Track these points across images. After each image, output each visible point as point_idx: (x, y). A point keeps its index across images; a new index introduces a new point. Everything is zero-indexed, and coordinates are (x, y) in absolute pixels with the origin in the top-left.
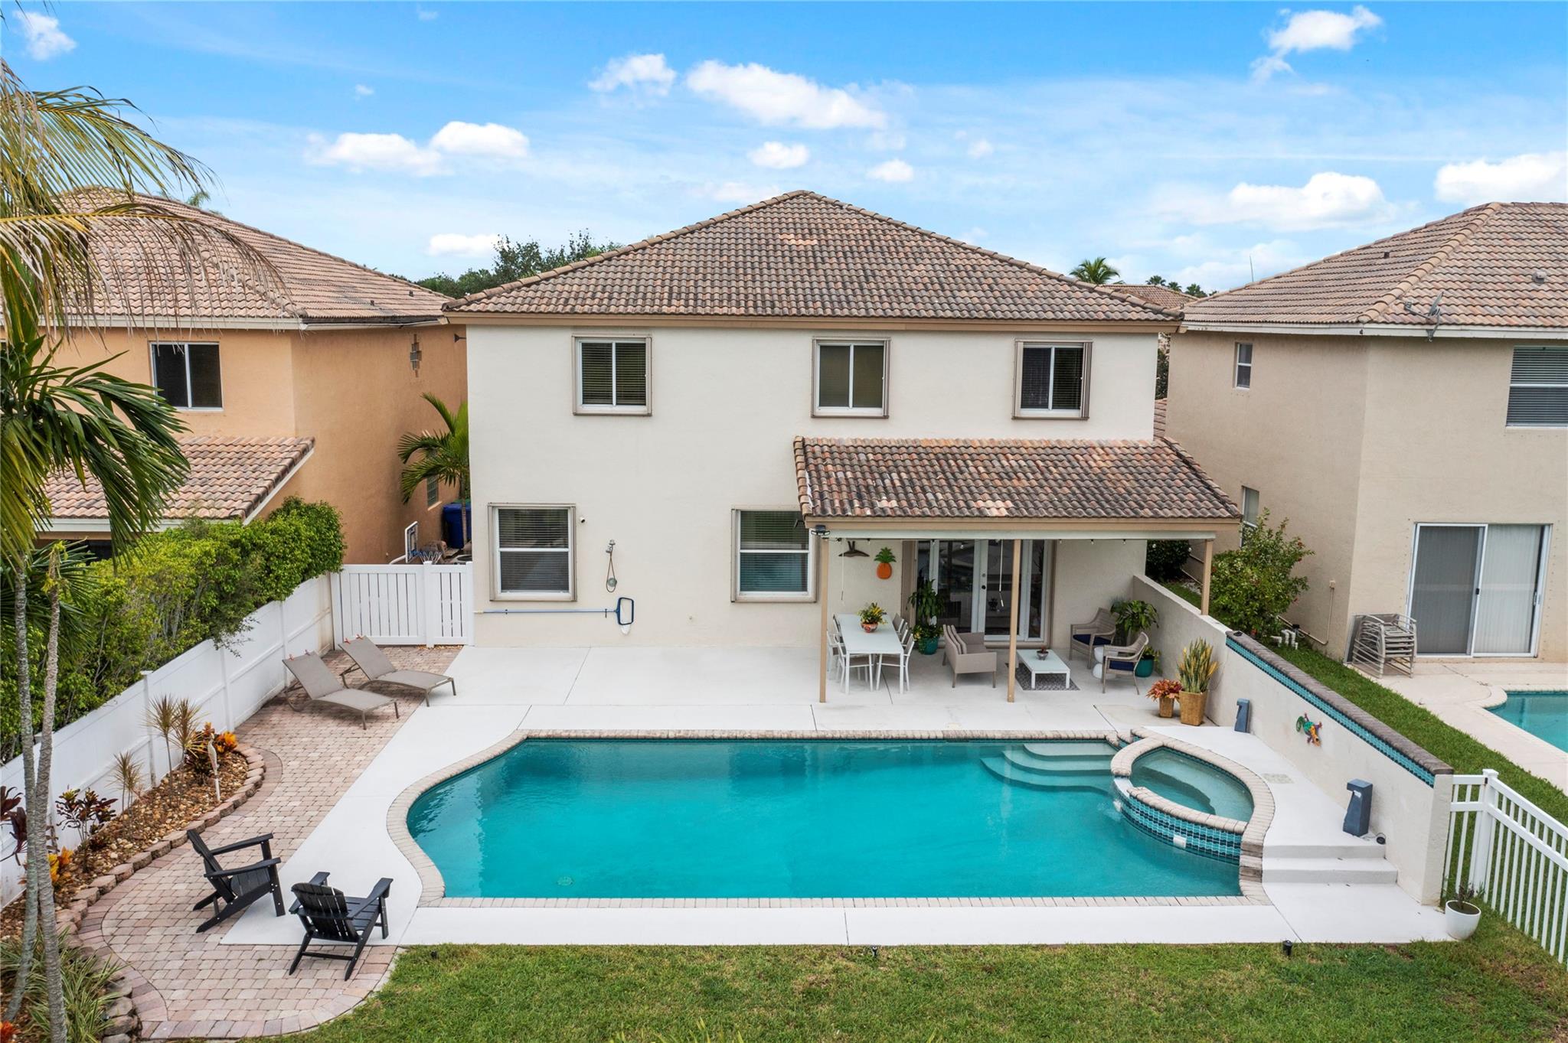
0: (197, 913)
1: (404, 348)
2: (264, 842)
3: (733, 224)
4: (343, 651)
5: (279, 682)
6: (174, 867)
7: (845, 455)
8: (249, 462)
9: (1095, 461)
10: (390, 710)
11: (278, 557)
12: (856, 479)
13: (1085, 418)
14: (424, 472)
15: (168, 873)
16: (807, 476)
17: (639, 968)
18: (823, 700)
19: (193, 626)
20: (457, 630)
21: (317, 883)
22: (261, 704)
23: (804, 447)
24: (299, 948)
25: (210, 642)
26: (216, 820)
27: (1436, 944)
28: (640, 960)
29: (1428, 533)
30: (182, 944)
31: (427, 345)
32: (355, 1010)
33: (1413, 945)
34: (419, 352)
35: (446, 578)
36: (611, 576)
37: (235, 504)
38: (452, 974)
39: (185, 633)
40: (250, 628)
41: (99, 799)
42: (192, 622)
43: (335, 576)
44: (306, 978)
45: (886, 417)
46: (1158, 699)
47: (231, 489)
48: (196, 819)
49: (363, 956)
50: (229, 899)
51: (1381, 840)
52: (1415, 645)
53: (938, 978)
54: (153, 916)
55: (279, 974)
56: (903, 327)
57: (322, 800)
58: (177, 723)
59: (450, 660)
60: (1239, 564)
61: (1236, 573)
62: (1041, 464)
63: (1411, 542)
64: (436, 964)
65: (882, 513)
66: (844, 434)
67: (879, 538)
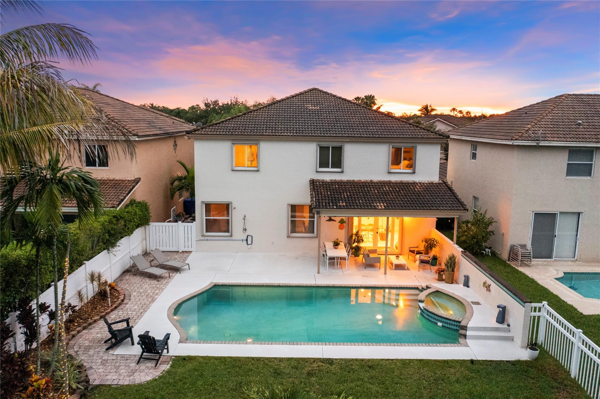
0: (105, 344)
1: (171, 143)
2: (127, 321)
3: (289, 101)
4: (150, 253)
5: (128, 264)
6: (96, 329)
7: (328, 186)
8: (118, 187)
9: (417, 189)
10: (167, 275)
11: (129, 221)
12: (331, 195)
13: (414, 173)
14: (178, 188)
15: (95, 330)
16: (314, 194)
17: (253, 364)
18: (319, 273)
19: (101, 246)
20: (190, 246)
21: (146, 334)
22: (122, 272)
23: (313, 182)
24: (140, 356)
25: (106, 251)
26: (109, 313)
27: (524, 361)
28: (253, 362)
29: (538, 215)
30: (101, 354)
31: (179, 142)
32: (159, 377)
33: (515, 361)
34: (176, 144)
35: (186, 228)
36: (244, 228)
37: (114, 203)
38: (190, 366)
39: (98, 248)
40: (119, 246)
41: (72, 305)
42: (100, 244)
43: (147, 227)
44: (143, 366)
45: (342, 172)
46: (437, 274)
47: (113, 197)
48: (102, 312)
49: (161, 359)
50: (116, 339)
51: (509, 325)
52: (532, 255)
53: (352, 369)
54: (91, 345)
55: (133, 365)
56: (349, 140)
57: (145, 307)
58: (96, 279)
59: (187, 257)
60: (469, 225)
61: (469, 228)
62: (398, 189)
63: (531, 218)
64: (185, 362)
65: (340, 208)
66: (327, 178)
67: (339, 216)
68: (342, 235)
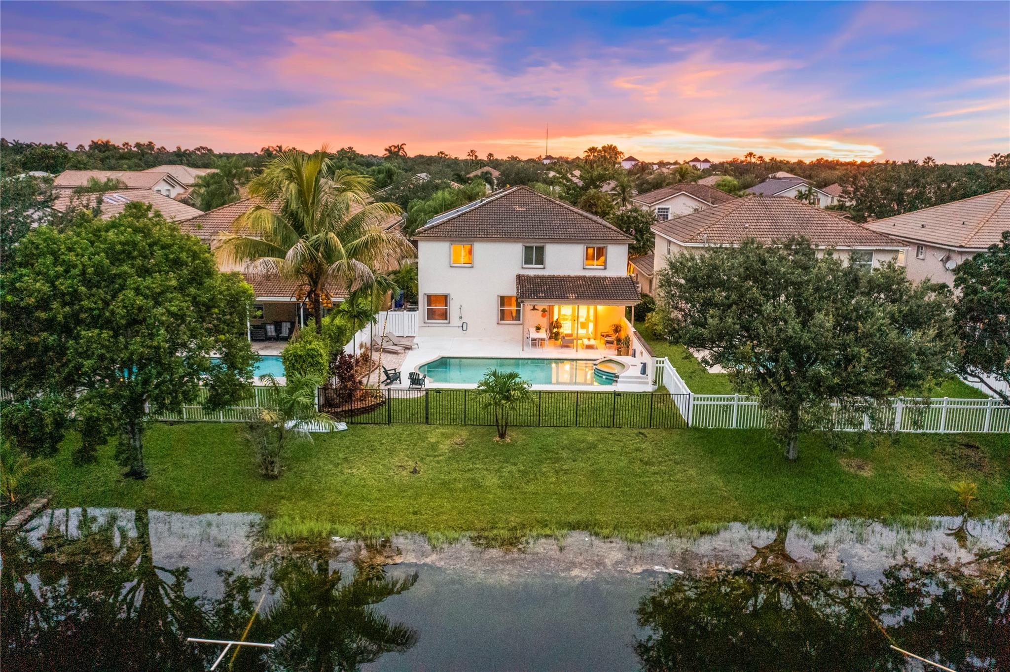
7: (531, 280)
9: (606, 282)
10: (404, 351)
12: (533, 287)
13: (605, 269)
16: (519, 287)
18: (522, 349)
20: (413, 332)
23: (519, 277)
27: (649, 392)
35: (410, 316)
36: (461, 316)
46: (617, 350)
50: (390, 380)
51: (647, 375)
56: (549, 241)
59: (415, 339)
65: (540, 298)
66: (532, 273)
67: (542, 305)
68: (544, 322)
